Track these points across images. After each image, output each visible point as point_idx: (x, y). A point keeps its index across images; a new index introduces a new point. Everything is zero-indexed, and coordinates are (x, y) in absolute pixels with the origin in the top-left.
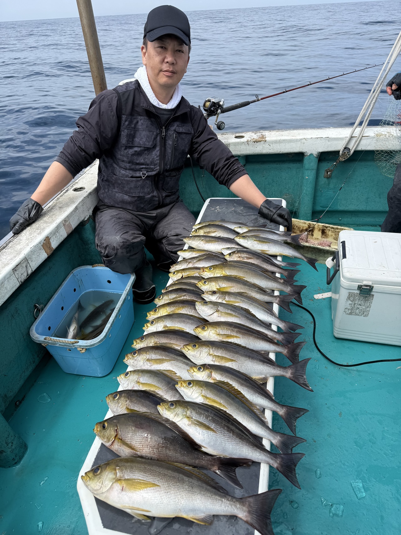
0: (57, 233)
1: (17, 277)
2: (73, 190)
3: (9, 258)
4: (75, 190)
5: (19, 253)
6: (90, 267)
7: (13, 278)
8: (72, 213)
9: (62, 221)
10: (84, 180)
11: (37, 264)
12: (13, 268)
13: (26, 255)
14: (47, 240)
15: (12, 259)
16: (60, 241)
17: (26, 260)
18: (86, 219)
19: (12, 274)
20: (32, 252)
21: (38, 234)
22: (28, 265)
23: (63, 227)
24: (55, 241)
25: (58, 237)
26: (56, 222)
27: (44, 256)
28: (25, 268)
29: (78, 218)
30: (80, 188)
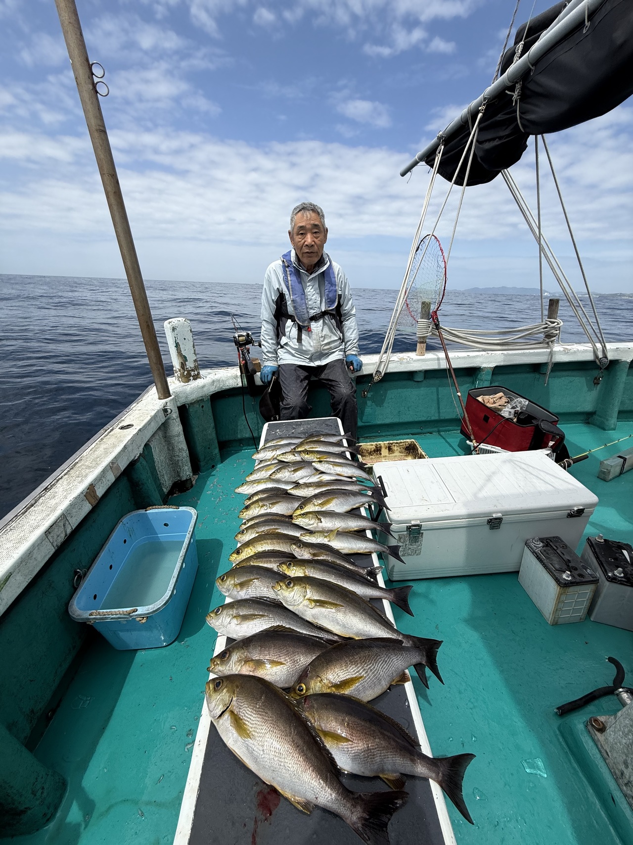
0: (103, 478)
1: (52, 541)
2: (119, 428)
3: (39, 518)
4: (122, 428)
5: (54, 510)
6: (142, 511)
7: (46, 543)
8: (120, 453)
9: (109, 464)
10: (131, 417)
11: (78, 519)
12: (45, 531)
13: (64, 511)
14: (91, 488)
15: (44, 519)
16: (107, 487)
17: (64, 517)
18: (136, 458)
19: (44, 538)
20: (72, 505)
21: (80, 482)
22: (67, 523)
23: (110, 472)
24: (101, 487)
25: (105, 483)
26: (101, 466)
27: (87, 507)
28: (63, 527)
29: (127, 458)
30: (128, 426)
